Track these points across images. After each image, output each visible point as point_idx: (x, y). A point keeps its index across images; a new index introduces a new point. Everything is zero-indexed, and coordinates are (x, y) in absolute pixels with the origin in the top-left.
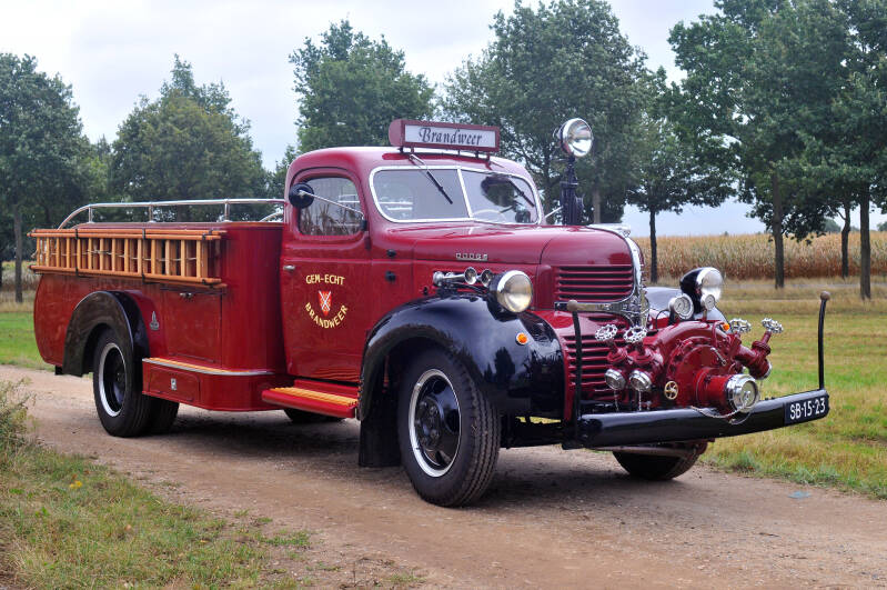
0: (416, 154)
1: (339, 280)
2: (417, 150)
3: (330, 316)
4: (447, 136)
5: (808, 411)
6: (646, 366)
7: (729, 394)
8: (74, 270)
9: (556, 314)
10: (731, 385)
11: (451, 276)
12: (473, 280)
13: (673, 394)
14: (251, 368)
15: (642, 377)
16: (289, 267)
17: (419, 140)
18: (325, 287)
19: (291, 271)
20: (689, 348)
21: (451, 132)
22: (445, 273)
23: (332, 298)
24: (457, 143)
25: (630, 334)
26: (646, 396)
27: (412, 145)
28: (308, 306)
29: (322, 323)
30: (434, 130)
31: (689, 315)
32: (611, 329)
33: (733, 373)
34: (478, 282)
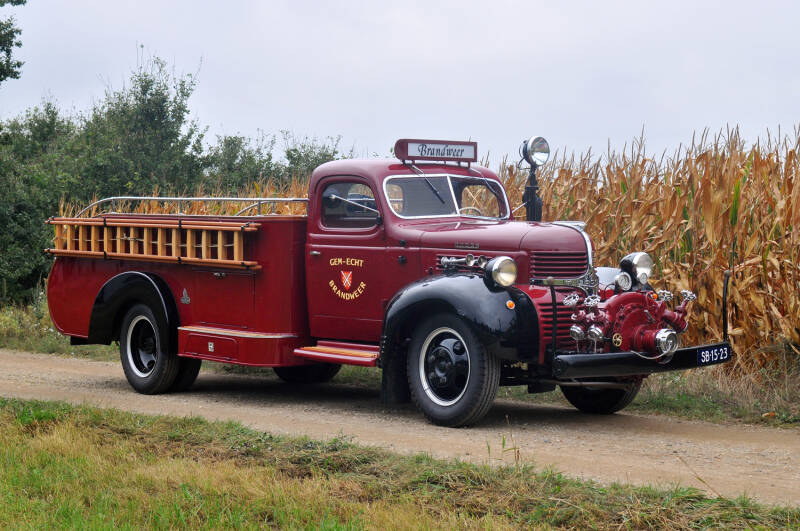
0: (417, 165)
1: (358, 262)
2: (416, 162)
3: (351, 290)
4: (438, 150)
5: (715, 357)
6: (599, 323)
7: (657, 342)
8: (102, 253)
9: (531, 287)
10: (659, 336)
11: (454, 260)
12: (472, 263)
13: (619, 343)
14: (280, 332)
15: (597, 330)
16: (315, 252)
17: (419, 154)
18: (346, 268)
19: (316, 255)
20: (629, 311)
21: (441, 147)
22: (449, 258)
23: (353, 276)
24: (446, 156)
25: (588, 301)
26: (600, 345)
27: (413, 158)
28: (332, 283)
29: (344, 296)
30: (429, 146)
31: (628, 287)
32: (574, 298)
33: (660, 328)
34: (475, 264)
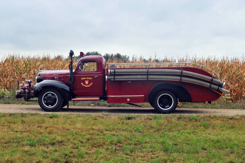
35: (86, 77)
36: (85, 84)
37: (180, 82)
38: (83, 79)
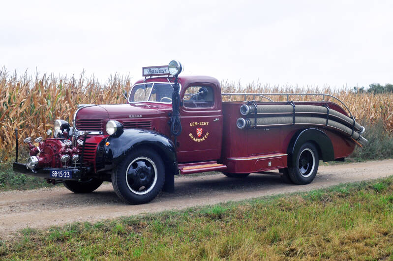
35: (198, 120)
36: (196, 136)
37: (325, 128)
38: (192, 124)
